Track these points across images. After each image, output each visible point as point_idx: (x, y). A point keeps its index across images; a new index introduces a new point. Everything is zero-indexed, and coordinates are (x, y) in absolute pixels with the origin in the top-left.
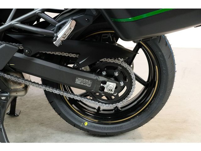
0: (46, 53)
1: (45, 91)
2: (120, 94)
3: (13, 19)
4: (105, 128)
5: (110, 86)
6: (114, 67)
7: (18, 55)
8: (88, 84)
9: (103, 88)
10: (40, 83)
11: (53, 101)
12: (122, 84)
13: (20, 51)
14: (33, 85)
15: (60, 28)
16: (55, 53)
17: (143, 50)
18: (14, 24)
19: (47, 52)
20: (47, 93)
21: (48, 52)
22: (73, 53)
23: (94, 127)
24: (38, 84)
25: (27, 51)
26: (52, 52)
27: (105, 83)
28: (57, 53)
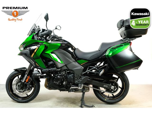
1: (93, 89)
2: (115, 90)
3: (88, 70)
4: (111, 101)
5: (113, 87)
6: (113, 82)
7: (89, 80)
8: (107, 86)
9: (111, 88)
10: (92, 87)
12: (115, 87)
13: (89, 79)
15: (100, 72)
17: (120, 79)
23: (108, 101)
25: (91, 78)
27: (111, 86)
28: (98, 79)
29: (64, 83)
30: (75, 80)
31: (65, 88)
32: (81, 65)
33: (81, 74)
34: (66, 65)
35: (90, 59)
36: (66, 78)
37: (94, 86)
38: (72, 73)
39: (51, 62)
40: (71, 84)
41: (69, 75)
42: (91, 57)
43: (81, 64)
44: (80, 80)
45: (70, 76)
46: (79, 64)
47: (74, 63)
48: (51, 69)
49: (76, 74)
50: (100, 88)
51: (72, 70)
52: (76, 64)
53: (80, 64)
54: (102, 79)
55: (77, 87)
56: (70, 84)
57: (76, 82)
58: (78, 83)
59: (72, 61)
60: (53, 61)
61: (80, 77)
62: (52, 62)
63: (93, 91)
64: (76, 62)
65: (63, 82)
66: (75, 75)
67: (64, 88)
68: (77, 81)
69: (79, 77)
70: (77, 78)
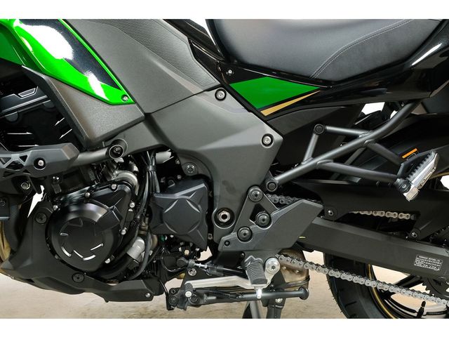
0: (359, 214)
1: (329, 277)
8: (434, 265)
10: (322, 263)
11: (355, 302)
14: (319, 270)
16: (376, 213)
18: (321, 163)
19: (361, 212)
20: (331, 280)
21: (363, 210)
22: (405, 213)
24: (317, 265)
25: (329, 212)
26: (369, 211)
28: (378, 214)
29: (137, 249)
30: (219, 223)
31: (141, 284)
32: (266, 120)
33: (262, 186)
34: (148, 119)
35: (330, 76)
36: (149, 212)
37: (332, 261)
38: (198, 178)
39: (29, 97)
40: (188, 258)
41: (173, 191)
42: (340, 57)
43: (266, 112)
44: (254, 227)
45: (181, 201)
46: (249, 107)
47: (208, 102)
48: (29, 154)
49: (224, 183)
50: (377, 270)
51: (193, 156)
52: (229, 108)
53: (257, 113)
54: (405, 216)
55: (233, 280)
56: (182, 254)
57: (228, 243)
58: (242, 246)
59: (194, 89)
60: (45, 88)
61: (258, 209)
62: (32, 92)
63: (332, 288)
64: (221, 94)
65: (128, 242)
66: (217, 191)
67: (138, 278)
68: (234, 234)
69: (249, 207)
70: (235, 211)
